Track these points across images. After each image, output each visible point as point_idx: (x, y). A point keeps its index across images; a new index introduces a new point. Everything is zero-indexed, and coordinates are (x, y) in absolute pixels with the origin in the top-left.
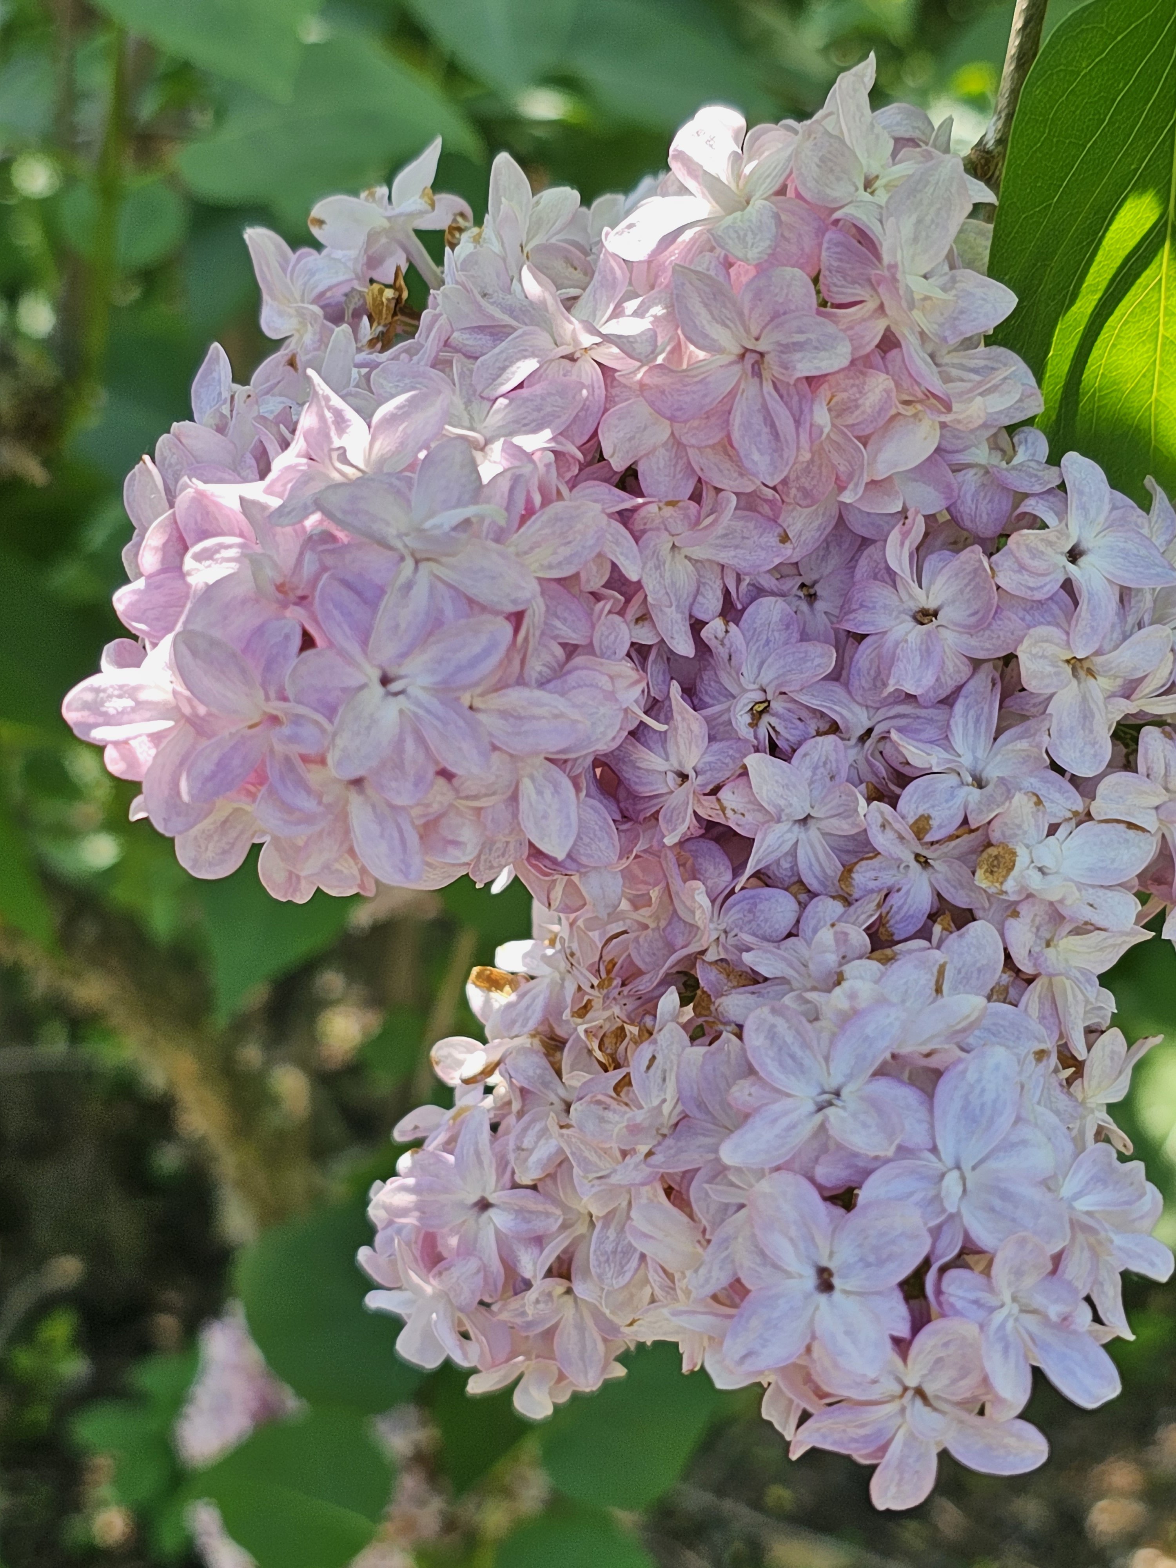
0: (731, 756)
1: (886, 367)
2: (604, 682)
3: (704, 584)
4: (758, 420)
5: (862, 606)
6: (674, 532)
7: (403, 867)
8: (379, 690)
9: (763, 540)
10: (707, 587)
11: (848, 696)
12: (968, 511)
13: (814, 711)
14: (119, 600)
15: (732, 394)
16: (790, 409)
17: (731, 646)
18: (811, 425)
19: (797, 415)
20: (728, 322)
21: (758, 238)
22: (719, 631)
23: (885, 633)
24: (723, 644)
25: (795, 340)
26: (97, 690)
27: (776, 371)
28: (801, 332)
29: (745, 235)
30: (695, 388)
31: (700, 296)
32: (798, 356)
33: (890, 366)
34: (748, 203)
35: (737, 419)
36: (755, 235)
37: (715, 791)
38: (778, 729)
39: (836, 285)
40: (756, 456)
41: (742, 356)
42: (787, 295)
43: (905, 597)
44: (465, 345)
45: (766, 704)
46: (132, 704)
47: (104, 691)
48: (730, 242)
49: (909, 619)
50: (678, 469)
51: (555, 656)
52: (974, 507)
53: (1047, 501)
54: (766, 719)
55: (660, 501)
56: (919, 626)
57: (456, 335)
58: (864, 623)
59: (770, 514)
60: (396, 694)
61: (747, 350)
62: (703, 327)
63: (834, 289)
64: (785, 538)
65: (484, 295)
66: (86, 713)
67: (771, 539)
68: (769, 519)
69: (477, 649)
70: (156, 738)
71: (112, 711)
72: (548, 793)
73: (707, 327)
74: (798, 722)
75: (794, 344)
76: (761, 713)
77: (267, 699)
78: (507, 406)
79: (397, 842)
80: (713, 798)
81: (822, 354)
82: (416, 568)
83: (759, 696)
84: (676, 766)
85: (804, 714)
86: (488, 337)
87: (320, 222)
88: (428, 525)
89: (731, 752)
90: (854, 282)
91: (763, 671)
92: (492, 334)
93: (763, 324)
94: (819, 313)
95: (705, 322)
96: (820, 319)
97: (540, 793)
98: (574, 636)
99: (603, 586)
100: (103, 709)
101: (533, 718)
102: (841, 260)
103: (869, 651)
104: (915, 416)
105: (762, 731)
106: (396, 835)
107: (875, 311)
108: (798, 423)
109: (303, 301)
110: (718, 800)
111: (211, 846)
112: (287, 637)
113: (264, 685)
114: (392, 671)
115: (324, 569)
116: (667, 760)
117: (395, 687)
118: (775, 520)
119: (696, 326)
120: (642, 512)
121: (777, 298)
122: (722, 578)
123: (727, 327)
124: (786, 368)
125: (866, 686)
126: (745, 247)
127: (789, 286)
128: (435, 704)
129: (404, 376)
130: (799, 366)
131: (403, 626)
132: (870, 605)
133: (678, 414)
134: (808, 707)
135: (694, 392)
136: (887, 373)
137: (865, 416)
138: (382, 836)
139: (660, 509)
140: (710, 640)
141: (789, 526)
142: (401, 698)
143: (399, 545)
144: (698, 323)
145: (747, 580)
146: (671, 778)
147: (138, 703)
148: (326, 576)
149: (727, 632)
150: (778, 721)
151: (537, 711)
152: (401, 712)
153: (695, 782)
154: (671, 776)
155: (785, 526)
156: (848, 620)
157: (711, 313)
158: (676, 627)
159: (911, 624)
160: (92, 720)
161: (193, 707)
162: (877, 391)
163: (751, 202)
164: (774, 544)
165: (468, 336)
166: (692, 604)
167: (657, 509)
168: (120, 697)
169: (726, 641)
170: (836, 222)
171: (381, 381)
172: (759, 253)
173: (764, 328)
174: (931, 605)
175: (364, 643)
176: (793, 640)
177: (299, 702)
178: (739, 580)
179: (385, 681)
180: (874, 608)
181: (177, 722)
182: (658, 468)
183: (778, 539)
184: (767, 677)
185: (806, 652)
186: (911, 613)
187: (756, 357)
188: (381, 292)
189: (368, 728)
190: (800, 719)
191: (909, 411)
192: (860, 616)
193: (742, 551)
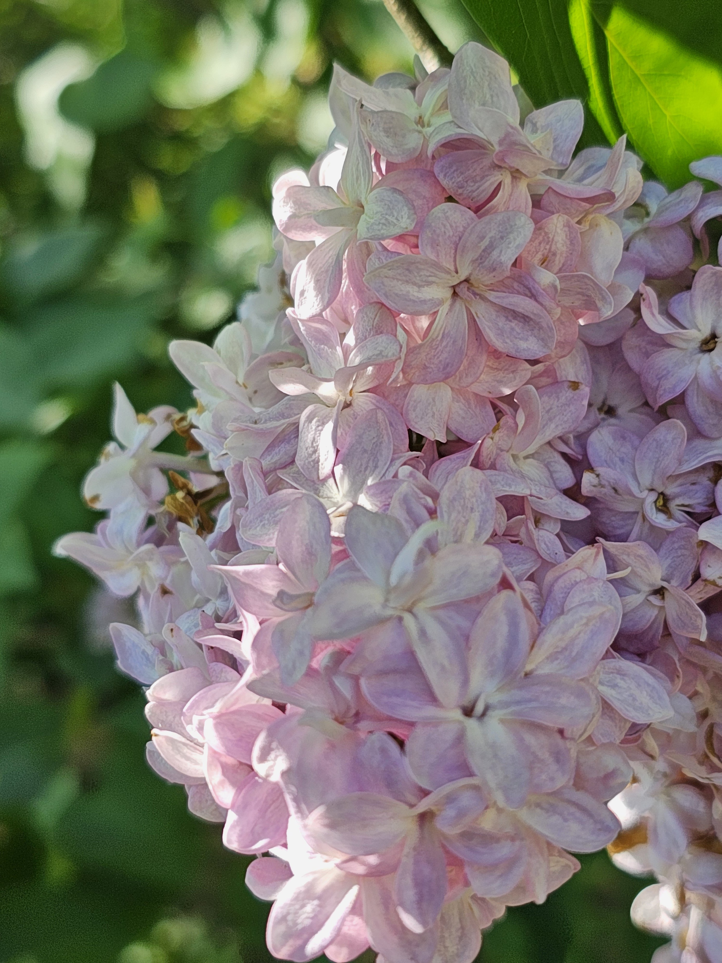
0: (680, 548)
1: (549, 211)
2: (578, 575)
3: (549, 463)
4: (502, 322)
5: (660, 379)
6: (507, 449)
7: (599, 826)
8: (471, 724)
9: (563, 400)
10: (553, 464)
11: (707, 441)
12: (660, 264)
13: (697, 470)
14: (229, 841)
15: (472, 321)
16: (519, 293)
17: (609, 482)
18: (544, 290)
19: (527, 292)
20: (430, 279)
21: (395, 214)
22: (592, 480)
23: (696, 378)
24: (603, 486)
25: (483, 248)
26: (283, 919)
27: (488, 279)
28: (482, 238)
29: (386, 219)
30: (444, 344)
31: (398, 280)
32: (495, 254)
33: (550, 209)
34: (362, 207)
35: (490, 334)
36: (392, 214)
37: (697, 576)
38: (686, 503)
39: (474, 191)
40: (523, 345)
41: (455, 294)
42: (451, 226)
43: (683, 345)
44: (275, 463)
45: (661, 497)
46: (316, 902)
47: (288, 914)
48: (382, 231)
49: (700, 355)
50: (473, 406)
51: (532, 590)
52: (661, 257)
53: (708, 204)
54: (673, 506)
55: (488, 434)
56: (713, 353)
57: (263, 462)
58: (675, 386)
59: (550, 380)
60: (484, 714)
61: (454, 287)
62: (418, 298)
63: (475, 194)
64: (575, 385)
65: (256, 423)
66: (291, 942)
67: (567, 394)
68: (552, 384)
69: (504, 629)
70: (355, 910)
71: (308, 922)
72: (619, 681)
73: (420, 295)
74: (694, 487)
75: (484, 251)
76: (665, 505)
77: (412, 806)
78: (344, 469)
79: (578, 814)
80: (699, 582)
81: (511, 236)
82: (415, 616)
83: (653, 497)
84: (647, 589)
85: (692, 478)
86: (283, 445)
87: (95, 498)
88: (394, 580)
89: (676, 546)
90: (483, 178)
91: (639, 479)
92: (282, 441)
93: (452, 259)
94: (480, 217)
95: (416, 294)
96: (486, 219)
97: (614, 686)
98: (527, 566)
99: (508, 520)
100: (300, 927)
101: (573, 640)
102: (462, 173)
103: (695, 399)
104: (591, 226)
105: (679, 514)
106: (573, 809)
107: (512, 182)
108: (533, 296)
109: (131, 553)
110: (705, 580)
111: (448, 944)
112: (383, 751)
113: (399, 797)
114: (466, 702)
115: (356, 679)
116: (638, 591)
117: (479, 708)
118: (556, 382)
119: (414, 301)
120: (485, 452)
121: (448, 234)
122: (555, 450)
123: (432, 283)
124: (494, 270)
125: (715, 421)
126: (395, 225)
127: (447, 218)
128: (518, 694)
129: (261, 515)
130: (503, 258)
131: (446, 663)
132: (665, 372)
133: (449, 369)
134: (690, 472)
135: (446, 347)
136: (553, 213)
137: (564, 255)
138: (566, 820)
139: (492, 438)
140: (591, 491)
141: (566, 378)
142: (490, 713)
143: (389, 612)
144: (414, 299)
145: (571, 436)
146: (655, 600)
147: (319, 898)
148: (363, 682)
149: (598, 476)
150: (681, 498)
151: (572, 632)
152: (502, 721)
153: (673, 586)
154: (652, 599)
155: (564, 379)
156: (661, 396)
157: (415, 284)
158: (564, 506)
159: (706, 357)
160: (299, 942)
161: (363, 863)
162: (559, 231)
163: (364, 203)
164: (571, 395)
165: (269, 458)
166: (555, 483)
167: (490, 440)
168: (303, 906)
169: (604, 482)
170: (433, 157)
171: (251, 532)
172: (409, 218)
173: (455, 261)
174: (706, 333)
175: (433, 699)
176: (636, 442)
177: (439, 785)
178: (566, 443)
179: (468, 712)
180: (668, 372)
181: (358, 884)
182: (463, 418)
183: (571, 390)
184: (646, 479)
185: (654, 440)
186: (699, 350)
187: (466, 285)
188: (175, 499)
189: (496, 756)
190: (694, 484)
191: (585, 226)
192: (667, 384)
193: (557, 418)
